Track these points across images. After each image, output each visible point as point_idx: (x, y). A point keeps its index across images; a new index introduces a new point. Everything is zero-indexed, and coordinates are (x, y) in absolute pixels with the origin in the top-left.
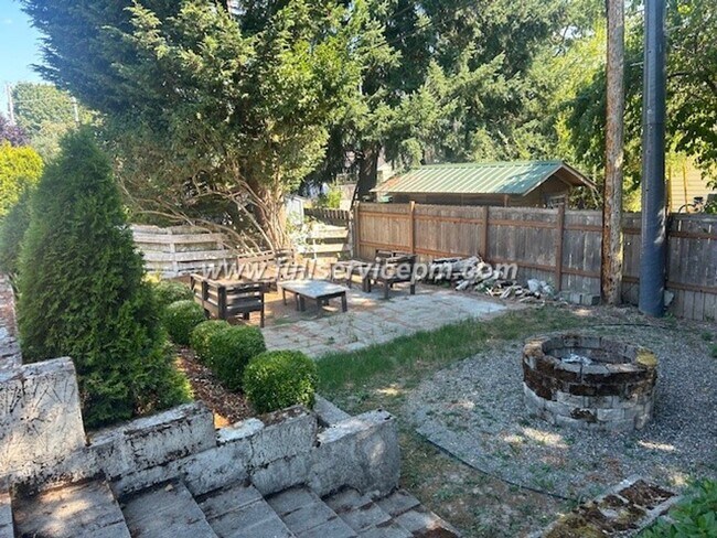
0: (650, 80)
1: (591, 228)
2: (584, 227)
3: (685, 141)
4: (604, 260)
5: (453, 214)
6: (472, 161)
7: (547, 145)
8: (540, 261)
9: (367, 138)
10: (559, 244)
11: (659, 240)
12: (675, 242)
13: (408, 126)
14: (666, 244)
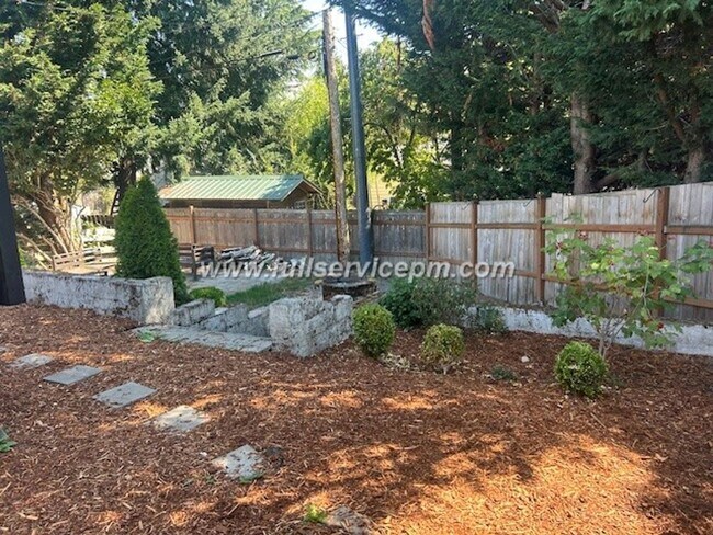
0: (355, 129)
1: (327, 221)
2: (325, 221)
3: (375, 165)
4: (339, 241)
5: (228, 215)
6: (228, 173)
7: (285, 162)
8: (297, 246)
9: (140, 153)
10: (309, 233)
11: (368, 226)
12: (376, 227)
13: (177, 145)
14: (371, 229)
